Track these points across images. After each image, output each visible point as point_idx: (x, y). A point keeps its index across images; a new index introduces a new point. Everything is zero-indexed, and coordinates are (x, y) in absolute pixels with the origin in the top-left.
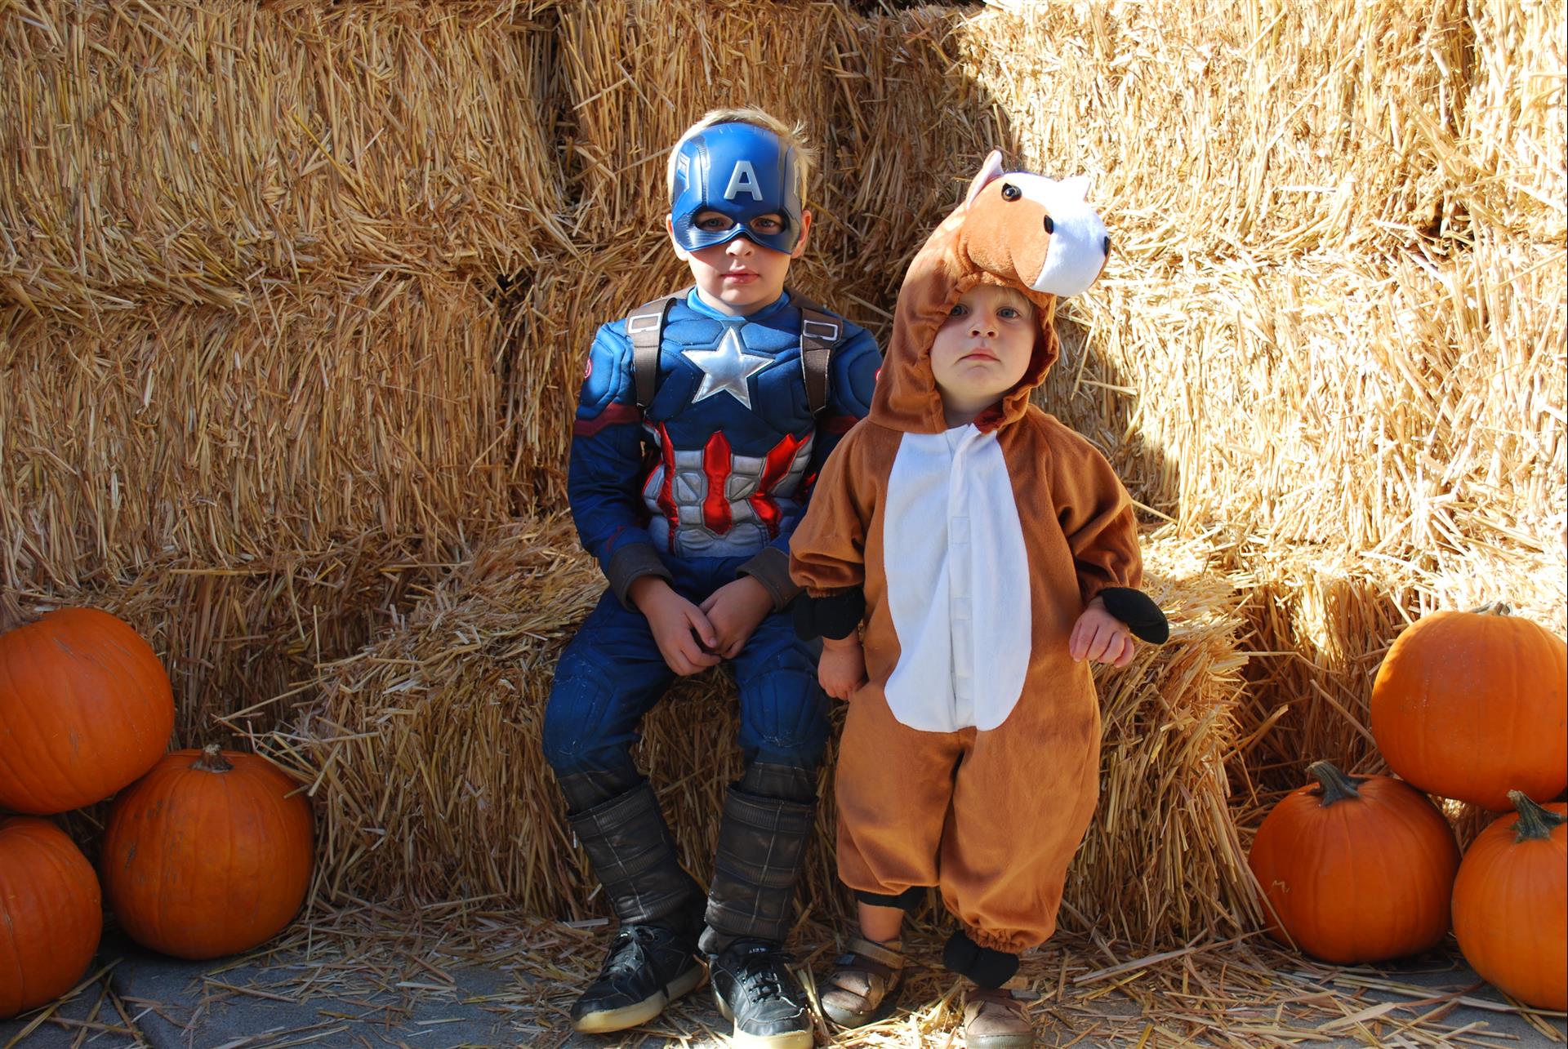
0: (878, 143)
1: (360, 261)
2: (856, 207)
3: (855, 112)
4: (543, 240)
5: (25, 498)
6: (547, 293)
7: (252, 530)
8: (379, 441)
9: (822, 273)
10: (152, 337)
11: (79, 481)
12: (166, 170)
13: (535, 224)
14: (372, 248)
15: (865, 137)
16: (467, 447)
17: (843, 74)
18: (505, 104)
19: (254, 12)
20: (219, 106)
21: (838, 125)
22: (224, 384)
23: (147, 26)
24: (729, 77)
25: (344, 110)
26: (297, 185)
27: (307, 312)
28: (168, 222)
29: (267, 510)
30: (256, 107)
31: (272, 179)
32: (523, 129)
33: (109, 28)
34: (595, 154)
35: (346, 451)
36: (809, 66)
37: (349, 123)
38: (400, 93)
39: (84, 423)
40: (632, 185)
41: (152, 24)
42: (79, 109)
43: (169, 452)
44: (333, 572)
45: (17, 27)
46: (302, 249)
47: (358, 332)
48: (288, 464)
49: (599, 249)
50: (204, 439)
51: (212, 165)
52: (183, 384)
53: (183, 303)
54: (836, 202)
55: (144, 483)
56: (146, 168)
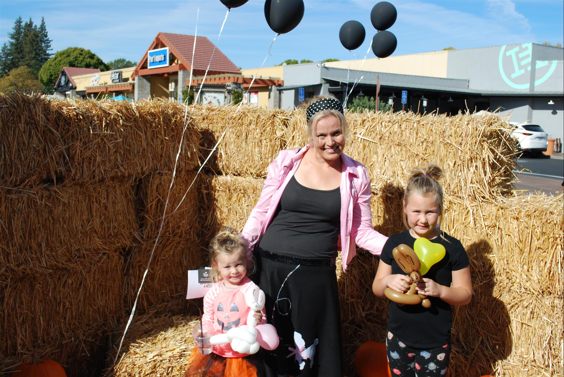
0: (212, 209)
1: (97, 251)
2: (206, 225)
3: (206, 201)
4: (135, 240)
5: (21, 325)
6: (135, 253)
7: (70, 326)
8: (98, 298)
9: (195, 241)
10: (51, 278)
11: (33, 319)
12: (58, 233)
13: (133, 235)
14: (100, 247)
15: (208, 207)
16: (116, 296)
17: (205, 192)
18: (128, 204)
19: (79, 189)
20: (70, 215)
21: (200, 202)
22: (66, 288)
23: (58, 197)
24: (179, 193)
25: (96, 212)
26: (85, 234)
27: (85, 266)
28: (58, 247)
29: (74, 320)
30: (77, 214)
31: (80, 232)
32: (131, 210)
33: (49, 198)
34: (149, 217)
35: (90, 302)
36: (195, 188)
37: (96, 215)
38: (107, 204)
39: (35, 303)
40: (157, 224)
41: (59, 196)
42: (42, 221)
43: (54, 308)
44: (88, 335)
45: (31, 202)
46: (86, 250)
47: (95, 270)
48: (78, 307)
49: (147, 241)
50: (62, 304)
51: (68, 230)
52: (57, 290)
53: (58, 267)
54: (199, 222)
55: (47, 318)
56: (55, 234)
